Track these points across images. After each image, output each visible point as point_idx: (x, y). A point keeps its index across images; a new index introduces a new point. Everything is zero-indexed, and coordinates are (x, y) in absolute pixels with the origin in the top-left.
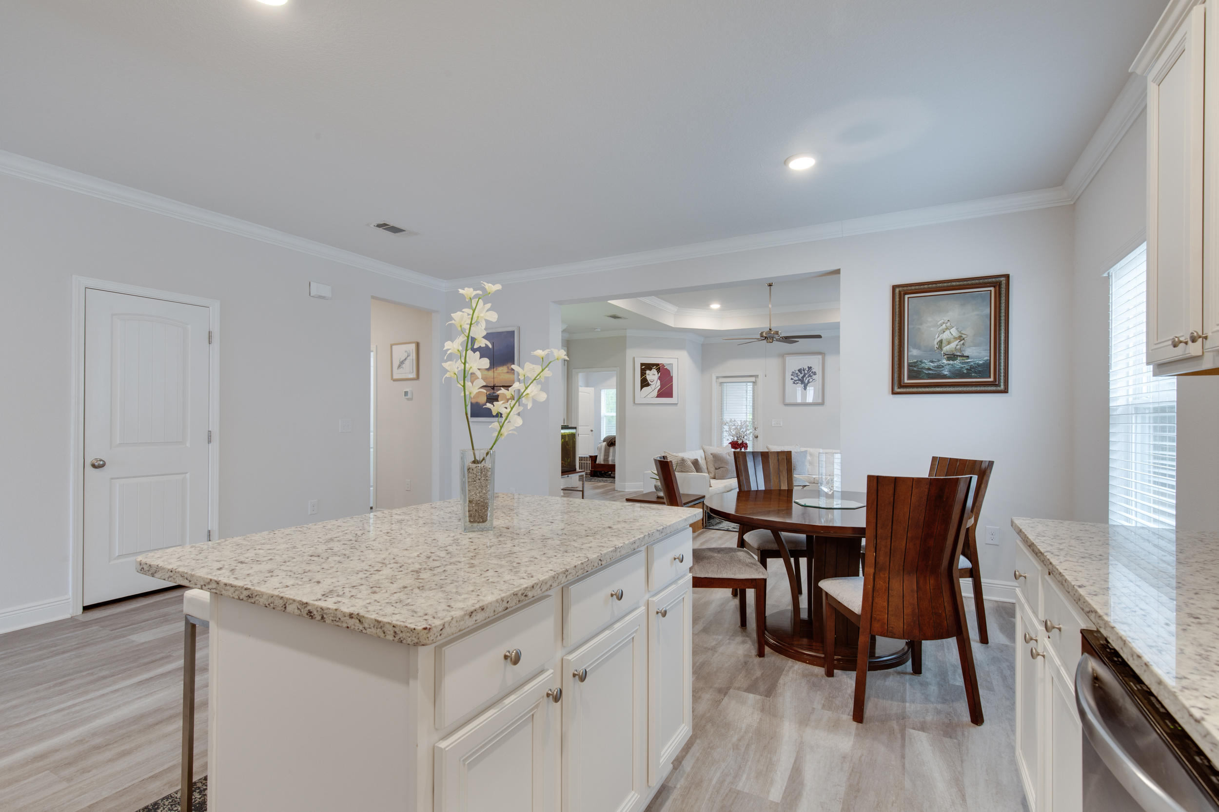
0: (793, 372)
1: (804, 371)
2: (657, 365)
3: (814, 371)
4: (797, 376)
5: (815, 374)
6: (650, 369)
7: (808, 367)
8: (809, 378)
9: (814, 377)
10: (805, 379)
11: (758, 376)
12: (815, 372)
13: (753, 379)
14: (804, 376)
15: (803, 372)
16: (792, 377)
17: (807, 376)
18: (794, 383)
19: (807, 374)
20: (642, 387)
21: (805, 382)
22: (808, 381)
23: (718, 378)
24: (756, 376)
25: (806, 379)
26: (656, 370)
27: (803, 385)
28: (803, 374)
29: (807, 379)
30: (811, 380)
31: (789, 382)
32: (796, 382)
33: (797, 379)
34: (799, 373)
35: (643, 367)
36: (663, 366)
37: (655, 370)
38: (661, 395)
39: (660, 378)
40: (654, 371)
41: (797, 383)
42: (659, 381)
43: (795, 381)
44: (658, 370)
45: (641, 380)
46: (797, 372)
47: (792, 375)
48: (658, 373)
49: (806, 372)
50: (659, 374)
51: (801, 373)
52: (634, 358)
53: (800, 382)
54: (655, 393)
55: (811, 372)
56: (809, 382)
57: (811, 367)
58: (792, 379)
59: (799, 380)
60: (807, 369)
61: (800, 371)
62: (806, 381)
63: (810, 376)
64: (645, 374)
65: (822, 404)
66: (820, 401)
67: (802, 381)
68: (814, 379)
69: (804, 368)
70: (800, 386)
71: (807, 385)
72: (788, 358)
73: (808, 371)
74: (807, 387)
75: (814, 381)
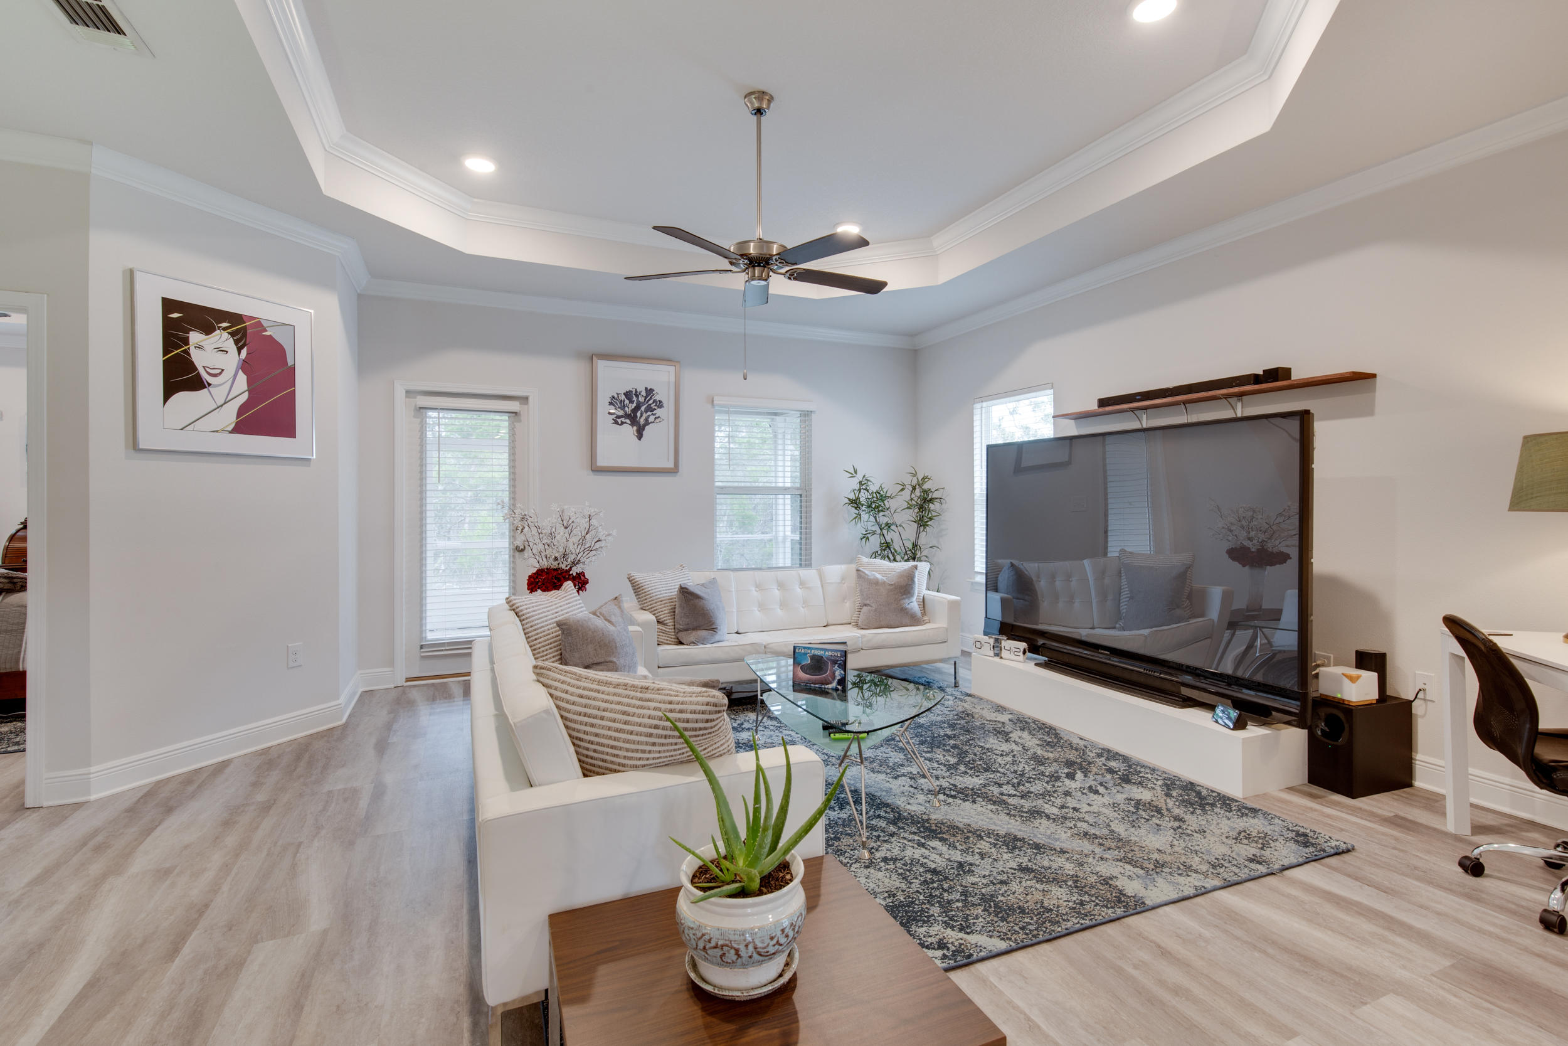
0: (613, 397)
1: (637, 396)
2: (234, 319)
3: (657, 398)
4: (623, 407)
5: (660, 405)
6: (208, 330)
7: (646, 388)
8: (649, 413)
9: (658, 412)
10: (639, 414)
11: (526, 398)
12: (660, 402)
13: (514, 406)
14: (638, 408)
15: (635, 399)
16: (612, 408)
17: (643, 408)
18: (616, 423)
19: (643, 404)
20: (169, 391)
21: (639, 423)
22: (647, 420)
23: (409, 393)
24: (524, 400)
25: (641, 416)
26: (232, 334)
27: (635, 428)
28: (635, 405)
29: (645, 415)
30: (651, 419)
31: (604, 420)
32: (619, 421)
33: (621, 413)
34: (627, 402)
35: (175, 315)
36: (259, 324)
37: (225, 335)
38: (247, 424)
39: (245, 366)
40: (222, 338)
41: (623, 423)
42: (242, 378)
43: (619, 417)
44: (241, 338)
45: (166, 363)
46: (623, 397)
47: (611, 404)
48: (239, 350)
49: (641, 399)
50: (244, 352)
51: (631, 402)
52: (132, 272)
53: (628, 421)
54: (229, 416)
55: (651, 402)
56: (647, 423)
57: (652, 390)
58: (610, 413)
59: (627, 416)
60: (644, 393)
61: (628, 395)
62: (642, 421)
63: (649, 409)
64: (186, 341)
65: (674, 471)
66: (670, 464)
67: (632, 418)
68: (657, 416)
69: (636, 391)
70: (629, 430)
71: (644, 429)
72: (601, 365)
73: (646, 398)
74: (644, 433)
75: (657, 420)
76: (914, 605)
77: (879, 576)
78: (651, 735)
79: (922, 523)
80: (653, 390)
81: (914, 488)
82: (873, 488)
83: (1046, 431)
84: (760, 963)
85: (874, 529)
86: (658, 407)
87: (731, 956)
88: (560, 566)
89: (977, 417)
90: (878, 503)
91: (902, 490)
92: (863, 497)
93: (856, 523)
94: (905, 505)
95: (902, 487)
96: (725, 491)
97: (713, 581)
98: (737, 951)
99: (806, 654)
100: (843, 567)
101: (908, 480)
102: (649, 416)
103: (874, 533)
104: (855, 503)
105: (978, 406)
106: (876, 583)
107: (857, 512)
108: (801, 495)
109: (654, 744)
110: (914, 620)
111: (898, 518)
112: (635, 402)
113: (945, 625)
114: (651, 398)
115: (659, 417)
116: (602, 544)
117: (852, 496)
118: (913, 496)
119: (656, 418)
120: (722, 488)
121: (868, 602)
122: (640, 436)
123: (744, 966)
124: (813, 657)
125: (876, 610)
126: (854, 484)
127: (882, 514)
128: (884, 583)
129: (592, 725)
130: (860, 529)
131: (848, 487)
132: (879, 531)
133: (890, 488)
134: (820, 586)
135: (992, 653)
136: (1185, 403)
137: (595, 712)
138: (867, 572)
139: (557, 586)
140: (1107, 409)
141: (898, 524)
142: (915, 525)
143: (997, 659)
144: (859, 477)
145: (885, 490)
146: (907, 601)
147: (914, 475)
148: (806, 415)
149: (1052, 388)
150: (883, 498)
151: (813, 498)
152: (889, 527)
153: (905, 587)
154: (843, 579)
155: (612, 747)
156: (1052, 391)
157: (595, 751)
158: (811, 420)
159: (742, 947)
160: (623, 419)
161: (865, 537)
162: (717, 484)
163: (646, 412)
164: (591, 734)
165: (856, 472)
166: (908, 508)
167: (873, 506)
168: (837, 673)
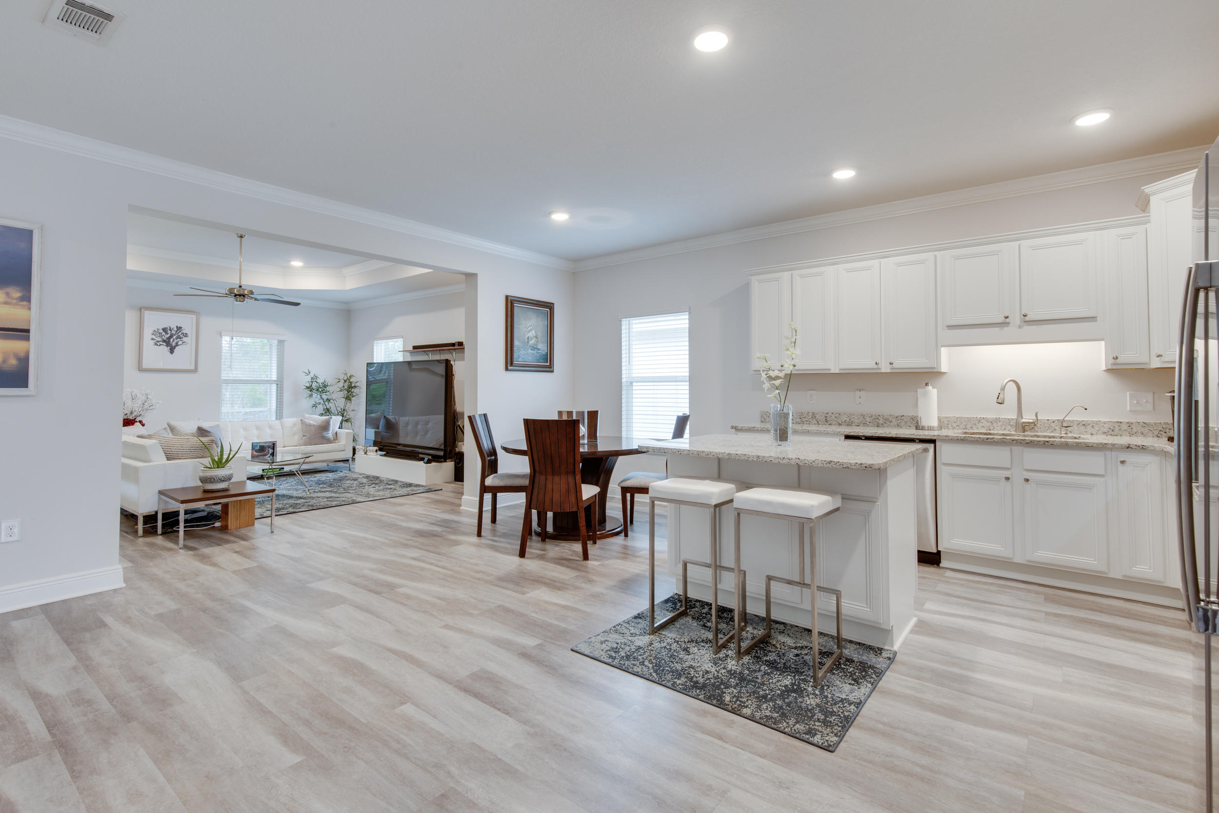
0: (155, 331)
1: (170, 330)
3: (184, 332)
4: (161, 336)
5: (186, 335)
7: (177, 327)
8: (179, 340)
9: (185, 339)
10: (172, 340)
14: (171, 336)
15: (169, 332)
16: (154, 337)
17: (174, 337)
18: (156, 344)
19: (175, 335)
21: (171, 345)
22: (177, 343)
25: (173, 341)
27: (169, 348)
28: (169, 335)
29: (176, 341)
30: (180, 343)
31: (148, 343)
32: (158, 344)
33: (160, 339)
34: (164, 333)
41: (160, 345)
43: (158, 342)
46: (161, 331)
47: (153, 334)
49: (174, 332)
51: (167, 333)
53: (164, 344)
55: (180, 334)
56: (177, 345)
58: (152, 339)
59: (164, 341)
60: (175, 329)
61: (165, 330)
62: (174, 344)
63: (179, 337)
65: (195, 370)
66: (193, 367)
67: (167, 342)
68: (184, 341)
69: (170, 328)
70: (165, 349)
71: (175, 348)
72: (147, 314)
73: (176, 331)
74: (175, 350)
75: (184, 344)
76: (330, 434)
77: (312, 422)
78: (190, 449)
79: (348, 398)
80: (182, 328)
81: (345, 381)
82: (320, 381)
83: (400, 358)
84: (220, 482)
85: (319, 401)
86: (185, 336)
87: (213, 480)
88: (128, 418)
89: (375, 348)
90: (322, 389)
91: (339, 382)
92: (314, 385)
93: (310, 398)
94: (339, 390)
95: (338, 380)
96: (228, 382)
97: (218, 426)
98: (214, 479)
99: (257, 445)
100: (295, 419)
101: (343, 377)
102: (178, 341)
103: (320, 403)
104: (310, 388)
105: (375, 342)
106: (310, 425)
107: (311, 393)
108: (277, 384)
109: (191, 452)
110: (329, 441)
111: (334, 396)
112: (169, 334)
113: (345, 443)
114: (180, 332)
115: (185, 342)
116: (154, 407)
117: (308, 385)
118: (344, 385)
119: (183, 343)
120: (226, 380)
121: (305, 434)
122: (172, 351)
123: (216, 483)
124: (260, 446)
125: (309, 438)
126: (309, 378)
127: (324, 394)
128: (314, 425)
129: (170, 449)
130: (312, 401)
131: (306, 380)
132: (322, 402)
133: (329, 381)
134: (281, 428)
135: (363, 453)
136: (440, 350)
137: (171, 445)
138: (306, 421)
139: (133, 424)
140: (416, 350)
141: (334, 399)
142: (344, 400)
143: (365, 455)
144: (312, 375)
145: (327, 382)
146: (325, 433)
147: (346, 374)
148: (281, 343)
149: (402, 338)
150: (325, 386)
151: (285, 385)
152: (329, 401)
153: (325, 427)
154: (294, 425)
155: (177, 454)
156: (402, 339)
157: (171, 456)
158: (284, 345)
159: (215, 478)
160: (161, 343)
161: (315, 406)
162: (222, 378)
163: (177, 339)
164: (169, 451)
165: (309, 373)
166: (341, 391)
167: (320, 390)
168: (270, 451)
